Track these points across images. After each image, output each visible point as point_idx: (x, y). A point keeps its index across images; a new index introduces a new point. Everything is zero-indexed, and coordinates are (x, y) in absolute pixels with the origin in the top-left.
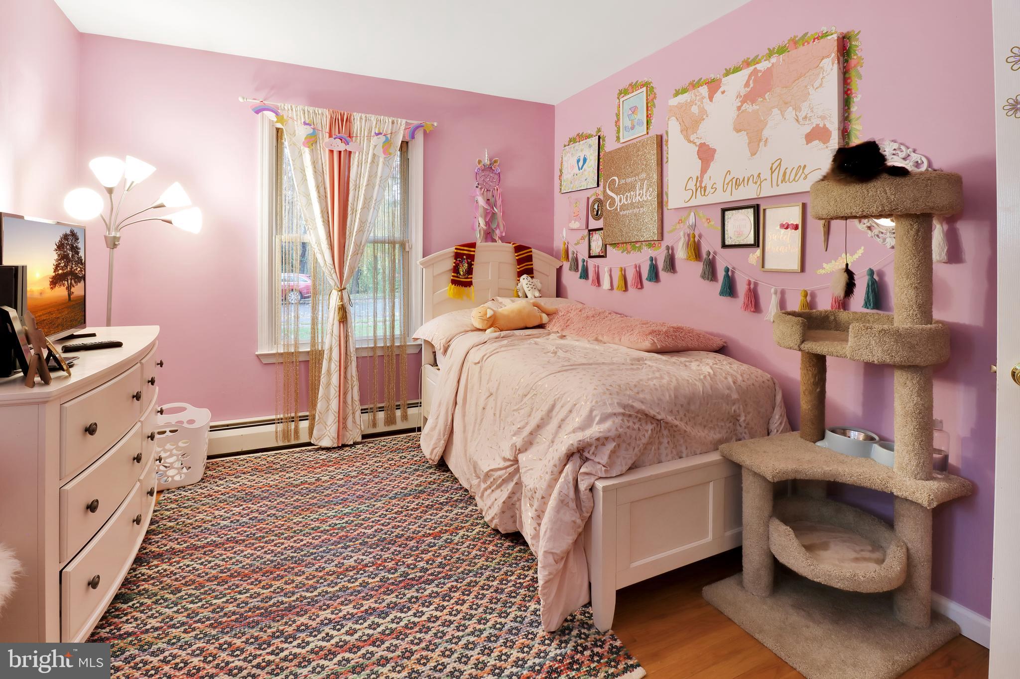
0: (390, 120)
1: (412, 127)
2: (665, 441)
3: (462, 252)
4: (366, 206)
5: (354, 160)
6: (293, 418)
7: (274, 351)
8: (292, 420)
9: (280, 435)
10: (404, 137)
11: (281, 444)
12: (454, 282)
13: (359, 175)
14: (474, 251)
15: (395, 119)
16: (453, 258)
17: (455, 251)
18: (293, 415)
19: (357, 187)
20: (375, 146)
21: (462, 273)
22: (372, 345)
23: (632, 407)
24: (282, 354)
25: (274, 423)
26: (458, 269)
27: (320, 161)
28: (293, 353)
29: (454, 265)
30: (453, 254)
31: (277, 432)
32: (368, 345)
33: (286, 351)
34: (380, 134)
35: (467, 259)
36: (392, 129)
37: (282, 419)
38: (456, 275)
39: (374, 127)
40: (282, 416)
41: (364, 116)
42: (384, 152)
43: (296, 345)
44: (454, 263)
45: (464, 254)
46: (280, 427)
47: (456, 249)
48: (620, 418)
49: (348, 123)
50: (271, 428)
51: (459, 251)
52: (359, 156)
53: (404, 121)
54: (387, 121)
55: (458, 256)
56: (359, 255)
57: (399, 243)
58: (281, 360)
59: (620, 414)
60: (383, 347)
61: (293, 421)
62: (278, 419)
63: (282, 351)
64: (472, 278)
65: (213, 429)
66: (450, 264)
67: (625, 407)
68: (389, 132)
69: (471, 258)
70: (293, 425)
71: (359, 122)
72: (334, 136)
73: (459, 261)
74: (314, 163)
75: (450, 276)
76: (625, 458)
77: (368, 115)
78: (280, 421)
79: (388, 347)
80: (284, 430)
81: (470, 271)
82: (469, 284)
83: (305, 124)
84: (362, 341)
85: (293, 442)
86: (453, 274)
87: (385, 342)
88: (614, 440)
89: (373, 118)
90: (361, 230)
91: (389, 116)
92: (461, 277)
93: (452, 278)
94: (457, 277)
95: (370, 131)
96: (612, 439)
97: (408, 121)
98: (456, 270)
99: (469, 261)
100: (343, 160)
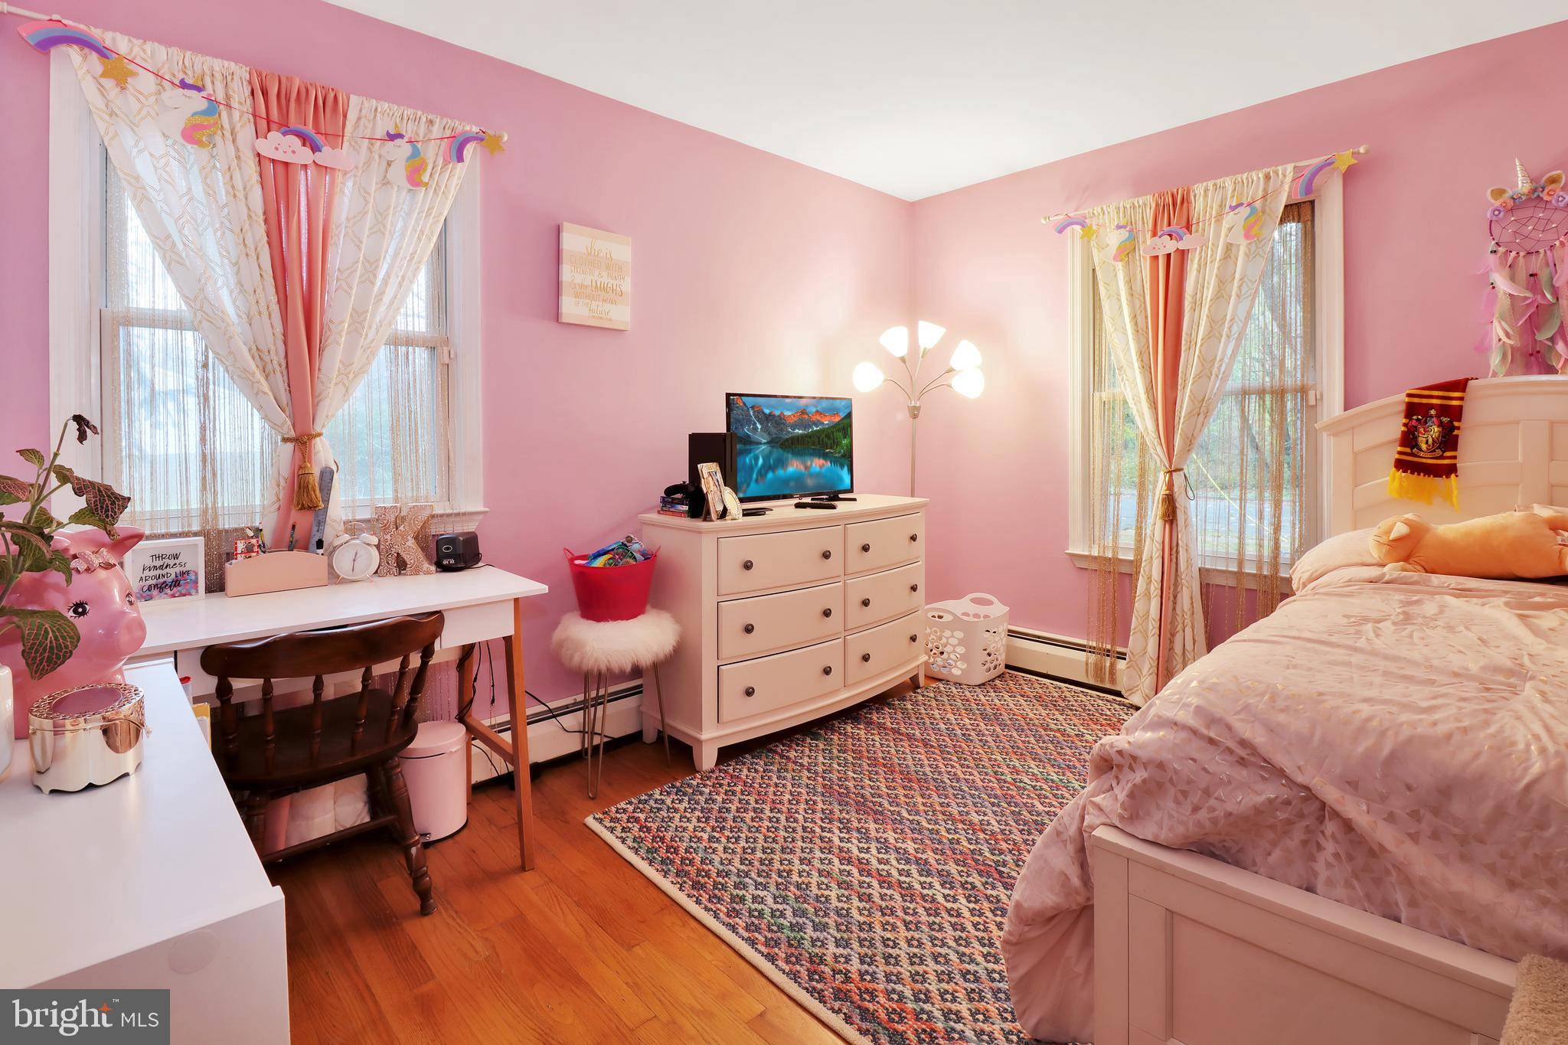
0: (1261, 175)
1: (1307, 173)
2: (1330, 847)
3: (1424, 401)
4: (1213, 334)
5: (1192, 261)
6: (1108, 651)
7: (1086, 553)
8: (1108, 653)
9: (1091, 668)
10: (1289, 196)
11: (1092, 682)
12: (1400, 465)
13: (1200, 286)
14: (1462, 399)
15: (1270, 170)
16: (1403, 415)
17: (1407, 399)
18: (1109, 647)
19: (1197, 304)
20: (1230, 229)
21: (1424, 446)
22: (1235, 569)
23: (1229, 727)
24: (1095, 558)
25: (1085, 651)
26: (1415, 438)
27: (1139, 277)
28: (1110, 559)
29: (1403, 429)
30: (1403, 407)
31: (1087, 664)
32: (1227, 566)
33: (1101, 554)
34: (1240, 205)
35: (1438, 416)
36: (1265, 190)
37: (1094, 648)
38: (1408, 450)
39: (1229, 196)
40: (1094, 644)
41: (1210, 184)
42: (1247, 236)
43: (1115, 548)
44: (1405, 425)
45: (1432, 406)
46: (1092, 658)
47: (1409, 395)
48: (1183, 735)
49: (1185, 204)
50: (1081, 656)
51: (1416, 400)
52: (1201, 253)
53: (1290, 167)
54: (1255, 179)
55: (1415, 410)
56: (1202, 416)
57: (1295, 391)
58: (1094, 566)
59: (1184, 727)
60: (1254, 575)
61: (1108, 656)
62: (1090, 647)
63: (1096, 555)
64: (1455, 457)
65: (1012, 633)
66: (1396, 426)
67: (1213, 721)
68: (1260, 194)
69: (1457, 413)
70: (1108, 662)
71: (1204, 200)
72: (1159, 234)
73: (1418, 420)
74: (1130, 282)
75: (1393, 453)
76: (1171, 816)
77: (1218, 181)
78: (1092, 650)
79: (1265, 576)
80: (1096, 665)
81: (1449, 441)
82: (1451, 470)
83: (1119, 227)
84: (1215, 558)
85: (1107, 686)
86: (1399, 449)
87: (1260, 568)
88: (1145, 766)
89: (1228, 182)
90: (1205, 374)
91: (1258, 168)
92: (1422, 454)
93: (1397, 456)
94: (1412, 455)
95: (1221, 206)
96: (1143, 763)
97: (1298, 164)
98: (1409, 439)
99: (1445, 420)
100: (1174, 268)
